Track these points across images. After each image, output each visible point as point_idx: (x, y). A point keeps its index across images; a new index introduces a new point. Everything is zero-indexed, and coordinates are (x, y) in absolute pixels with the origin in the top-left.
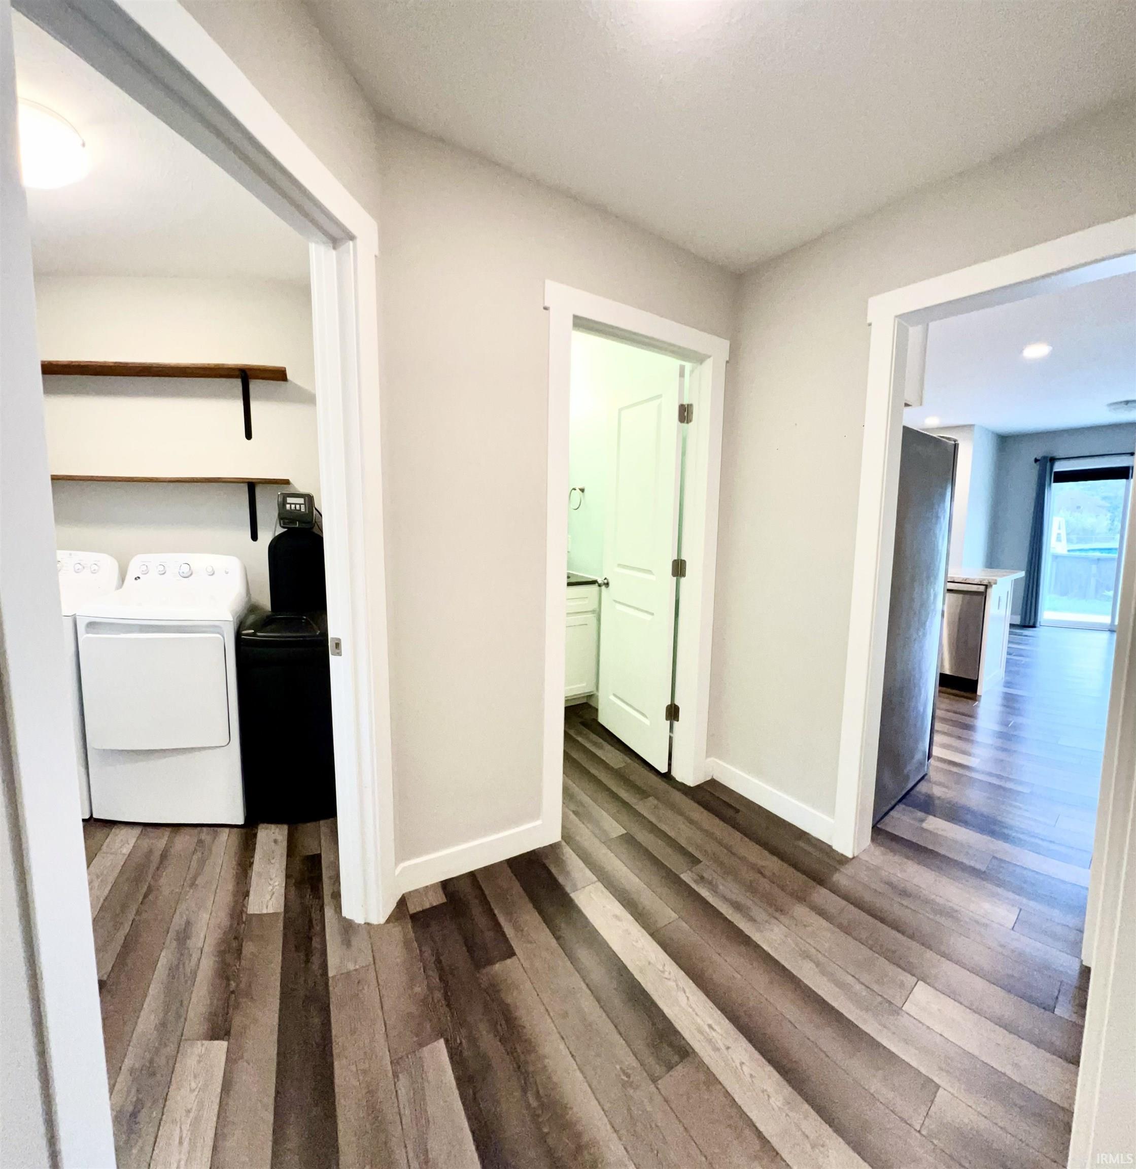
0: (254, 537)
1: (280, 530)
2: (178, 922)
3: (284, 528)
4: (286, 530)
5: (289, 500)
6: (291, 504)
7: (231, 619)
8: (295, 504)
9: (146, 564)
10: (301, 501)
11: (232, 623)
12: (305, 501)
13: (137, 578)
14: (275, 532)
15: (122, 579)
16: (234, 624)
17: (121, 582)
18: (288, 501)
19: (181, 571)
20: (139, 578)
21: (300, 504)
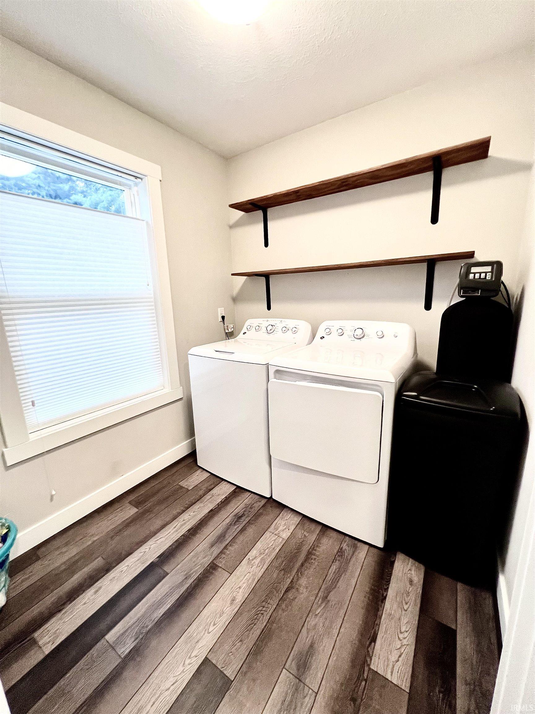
0: (428, 306)
1: (457, 299)
2: (304, 639)
3: (462, 297)
4: (464, 299)
5: (474, 270)
6: (475, 273)
7: (393, 380)
8: (480, 273)
9: (330, 327)
10: (489, 269)
11: (394, 384)
12: (492, 269)
13: (322, 338)
14: (451, 300)
15: (313, 336)
16: (396, 386)
17: (312, 339)
18: (472, 271)
19: (355, 334)
20: (324, 337)
21: (486, 273)
